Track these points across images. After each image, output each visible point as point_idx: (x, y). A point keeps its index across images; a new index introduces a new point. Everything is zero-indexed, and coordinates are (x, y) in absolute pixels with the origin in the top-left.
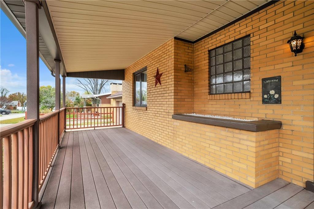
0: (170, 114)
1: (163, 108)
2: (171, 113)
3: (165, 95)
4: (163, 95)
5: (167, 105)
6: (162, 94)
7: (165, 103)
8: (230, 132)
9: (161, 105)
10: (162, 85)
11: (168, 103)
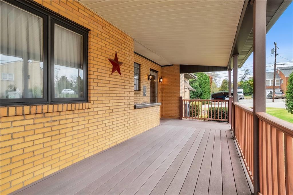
0: (131, 106)
1: (123, 101)
2: (132, 104)
3: (126, 87)
4: (123, 87)
5: (128, 98)
6: (122, 85)
7: (126, 95)
8: (155, 108)
9: (120, 98)
10: (122, 75)
11: (128, 95)
